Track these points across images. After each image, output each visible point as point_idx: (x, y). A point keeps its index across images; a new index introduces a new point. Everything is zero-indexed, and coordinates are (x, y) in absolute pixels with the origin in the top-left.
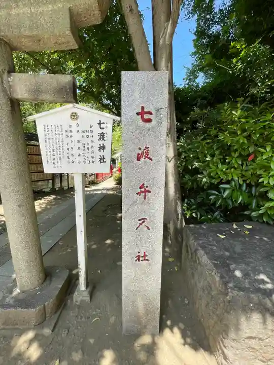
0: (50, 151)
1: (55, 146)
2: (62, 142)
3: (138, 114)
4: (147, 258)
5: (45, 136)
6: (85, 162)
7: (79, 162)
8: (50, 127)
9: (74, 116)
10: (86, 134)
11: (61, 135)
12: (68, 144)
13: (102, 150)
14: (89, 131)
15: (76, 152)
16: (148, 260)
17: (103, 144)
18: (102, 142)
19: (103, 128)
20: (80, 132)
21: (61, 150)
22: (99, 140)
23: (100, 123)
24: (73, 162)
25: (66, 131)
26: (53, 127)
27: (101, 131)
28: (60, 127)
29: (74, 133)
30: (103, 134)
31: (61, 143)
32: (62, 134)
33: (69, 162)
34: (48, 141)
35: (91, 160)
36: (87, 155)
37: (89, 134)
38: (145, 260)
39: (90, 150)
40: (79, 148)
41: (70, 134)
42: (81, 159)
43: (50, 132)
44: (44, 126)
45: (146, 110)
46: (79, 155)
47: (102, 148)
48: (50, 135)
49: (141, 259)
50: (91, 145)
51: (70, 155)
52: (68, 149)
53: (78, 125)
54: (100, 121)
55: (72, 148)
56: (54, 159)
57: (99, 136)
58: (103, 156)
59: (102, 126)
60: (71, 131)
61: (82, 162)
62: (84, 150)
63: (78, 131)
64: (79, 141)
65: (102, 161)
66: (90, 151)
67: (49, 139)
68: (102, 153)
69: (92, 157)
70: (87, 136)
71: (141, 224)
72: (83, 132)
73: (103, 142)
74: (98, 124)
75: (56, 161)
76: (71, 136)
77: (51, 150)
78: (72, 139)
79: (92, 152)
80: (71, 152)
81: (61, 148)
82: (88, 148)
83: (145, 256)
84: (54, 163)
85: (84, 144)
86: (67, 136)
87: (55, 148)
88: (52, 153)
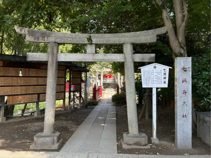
3: (182, 69)
4: (186, 116)
8: (146, 71)
9: (155, 67)
12: (152, 77)
15: (155, 79)
16: (187, 117)
18: (165, 76)
23: (164, 69)
24: (154, 83)
28: (149, 71)
30: (165, 73)
31: (149, 76)
32: (150, 73)
33: (152, 83)
34: (145, 76)
35: (160, 82)
37: (160, 73)
38: (186, 117)
41: (153, 73)
45: (185, 68)
46: (156, 81)
47: (165, 78)
48: (146, 74)
49: (184, 117)
50: (160, 77)
53: (156, 70)
61: (157, 83)
62: (158, 79)
63: (156, 72)
64: (156, 76)
65: (165, 83)
66: (160, 79)
68: (164, 80)
71: (184, 104)
72: (158, 72)
75: (147, 83)
78: (154, 75)
80: (153, 80)
81: (149, 78)
83: (186, 115)
85: (158, 77)
86: (152, 74)
87: (147, 78)
88: (146, 80)
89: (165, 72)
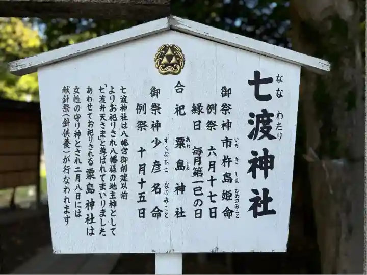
0: (78, 177)
1: (97, 157)
2: (125, 142)
5: (66, 123)
6: (198, 214)
7: (180, 214)
8: (83, 95)
10: (205, 118)
11: (119, 122)
12: (142, 151)
13: (260, 172)
14: (219, 108)
15: (170, 176)
17: (266, 151)
18: (260, 145)
19: (268, 98)
20: (188, 110)
21: (119, 173)
22: (250, 136)
23: (257, 81)
24: (157, 213)
25: (141, 108)
26: (96, 95)
27: (258, 107)
28: (118, 94)
29: (167, 115)
30: (265, 117)
31: (119, 148)
32: (124, 117)
33: (142, 213)
34: (73, 139)
35: (221, 205)
36: (206, 189)
39: (221, 170)
40: (180, 165)
41: (149, 117)
42: (187, 201)
43: (84, 111)
44: (66, 90)
46: (181, 189)
47: (263, 163)
48: (84, 121)
50: (222, 151)
51: (148, 188)
52: (142, 168)
53: (180, 87)
54: (257, 74)
55: (157, 164)
56: (91, 204)
57: (251, 122)
58: (266, 191)
59: (264, 89)
60: (156, 108)
61: (189, 211)
62: (198, 172)
63: (179, 109)
64: (180, 142)
65: (260, 209)
67: (78, 134)
68: (260, 183)
69: (227, 195)
70: (211, 125)
72: (197, 109)
73: (266, 143)
74: (250, 83)
75: (96, 211)
76: (157, 125)
77: (84, 175)
78: (161, 134)
79: (227, 178)
80: (151, 178)
81: (119, 165)
82: (212, 165)
84: (90, 219)
85: (198, 151)
86: (141, 125)
87: (96, 166)
88: (84, 182)
89: (268, 106)
